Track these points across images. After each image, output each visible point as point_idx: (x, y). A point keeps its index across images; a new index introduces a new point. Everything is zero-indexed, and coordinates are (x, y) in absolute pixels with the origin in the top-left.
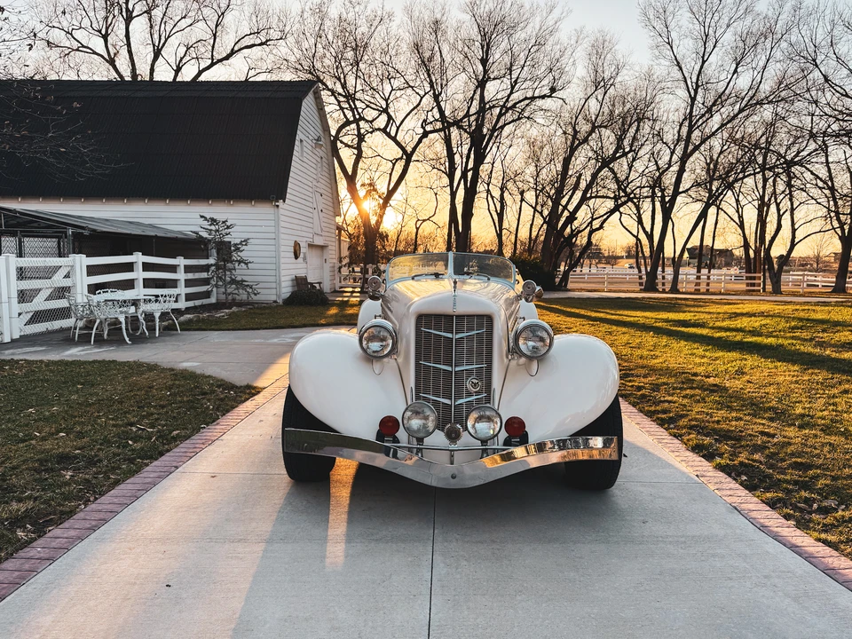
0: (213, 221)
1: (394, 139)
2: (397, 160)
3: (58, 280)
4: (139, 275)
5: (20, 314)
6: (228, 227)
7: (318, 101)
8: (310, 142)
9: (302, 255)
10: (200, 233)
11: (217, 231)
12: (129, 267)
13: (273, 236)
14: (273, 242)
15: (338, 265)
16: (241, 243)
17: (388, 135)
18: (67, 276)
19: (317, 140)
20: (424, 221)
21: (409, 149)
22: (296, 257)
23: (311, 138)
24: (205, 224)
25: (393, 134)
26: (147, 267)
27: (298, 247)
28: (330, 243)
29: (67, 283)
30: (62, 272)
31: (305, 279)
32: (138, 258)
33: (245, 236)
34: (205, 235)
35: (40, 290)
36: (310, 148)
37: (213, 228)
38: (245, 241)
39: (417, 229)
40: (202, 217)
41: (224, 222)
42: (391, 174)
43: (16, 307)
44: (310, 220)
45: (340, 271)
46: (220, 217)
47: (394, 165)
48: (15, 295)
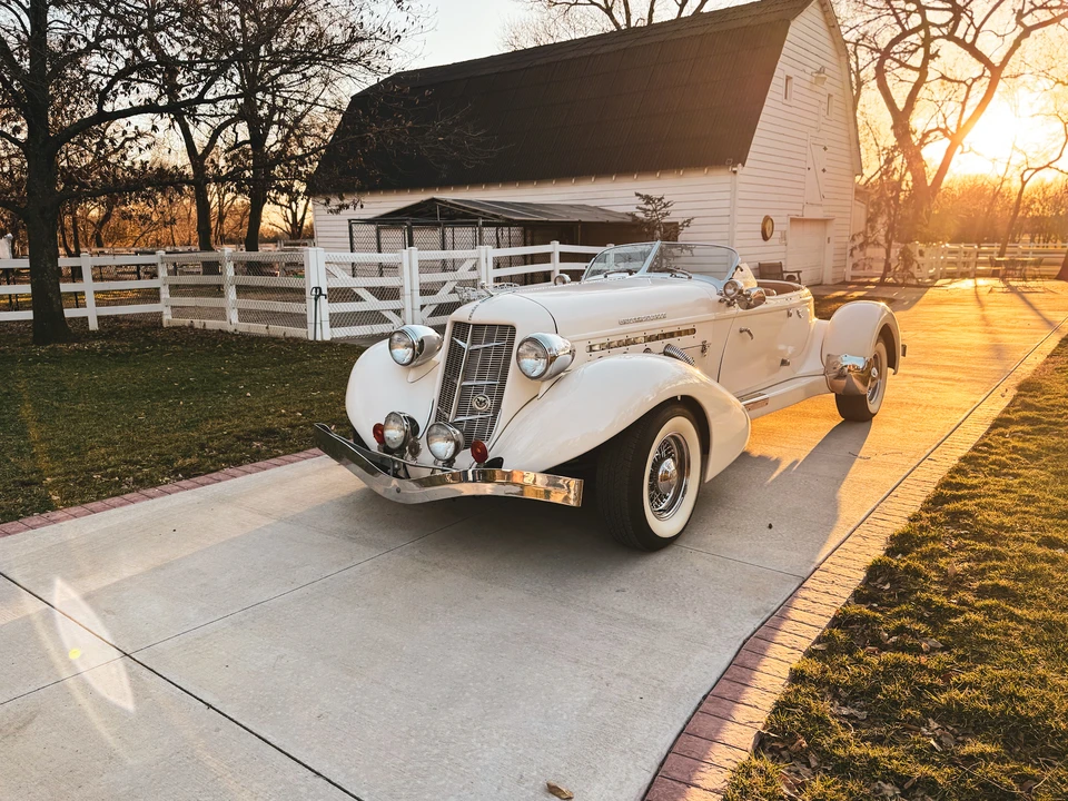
0: (648, 199)
1: (971, 48)
2: (974, 80)
3: (464, 273)
4: (555, 266)
5: (422, 307)
6: (665, 206)
7: (827, 16)
8: (808, 77)
9: (776, 234)
10: (637, 215)
11: (655, 210)
12: (546, 258)
13: (727, 212)
14: (726, 220)
15: (850, 247)
16: (682, 225)
17: (961, 42)
18: (474, 269)
19: (819, 72)
20: (1037, 170)
21: (996, 60)
22: (765, 238)
23: (809, 70)
24: (641, 203)
25: (969, 39)
26: (564, 257)
27: (769, 224)
28: (837, 215)
29: (473, 275)
30: (469, 264)
31: (780, 265)
32: (555, 248)
33: (687, 215)
34: (641, 215)
35: (445, 283)
36: (807, 85)
37: (649, 207)
38: (689, 221)
39: (1024, 183)
40: (637, 195)
41: (660, 200)
42: (964, 103)
43: (420, 301)
44: (802, 186)
45: (851, 255)
46: (655, 194)
47: (969, 87)
48: (417, 288)
